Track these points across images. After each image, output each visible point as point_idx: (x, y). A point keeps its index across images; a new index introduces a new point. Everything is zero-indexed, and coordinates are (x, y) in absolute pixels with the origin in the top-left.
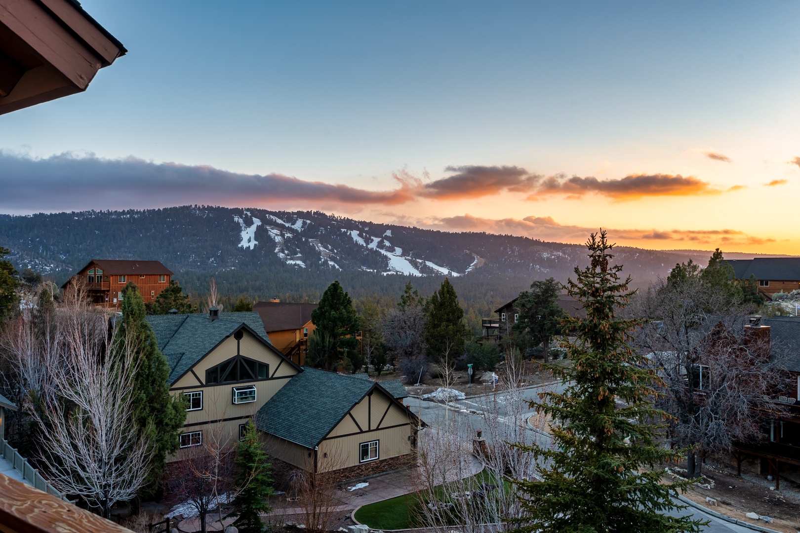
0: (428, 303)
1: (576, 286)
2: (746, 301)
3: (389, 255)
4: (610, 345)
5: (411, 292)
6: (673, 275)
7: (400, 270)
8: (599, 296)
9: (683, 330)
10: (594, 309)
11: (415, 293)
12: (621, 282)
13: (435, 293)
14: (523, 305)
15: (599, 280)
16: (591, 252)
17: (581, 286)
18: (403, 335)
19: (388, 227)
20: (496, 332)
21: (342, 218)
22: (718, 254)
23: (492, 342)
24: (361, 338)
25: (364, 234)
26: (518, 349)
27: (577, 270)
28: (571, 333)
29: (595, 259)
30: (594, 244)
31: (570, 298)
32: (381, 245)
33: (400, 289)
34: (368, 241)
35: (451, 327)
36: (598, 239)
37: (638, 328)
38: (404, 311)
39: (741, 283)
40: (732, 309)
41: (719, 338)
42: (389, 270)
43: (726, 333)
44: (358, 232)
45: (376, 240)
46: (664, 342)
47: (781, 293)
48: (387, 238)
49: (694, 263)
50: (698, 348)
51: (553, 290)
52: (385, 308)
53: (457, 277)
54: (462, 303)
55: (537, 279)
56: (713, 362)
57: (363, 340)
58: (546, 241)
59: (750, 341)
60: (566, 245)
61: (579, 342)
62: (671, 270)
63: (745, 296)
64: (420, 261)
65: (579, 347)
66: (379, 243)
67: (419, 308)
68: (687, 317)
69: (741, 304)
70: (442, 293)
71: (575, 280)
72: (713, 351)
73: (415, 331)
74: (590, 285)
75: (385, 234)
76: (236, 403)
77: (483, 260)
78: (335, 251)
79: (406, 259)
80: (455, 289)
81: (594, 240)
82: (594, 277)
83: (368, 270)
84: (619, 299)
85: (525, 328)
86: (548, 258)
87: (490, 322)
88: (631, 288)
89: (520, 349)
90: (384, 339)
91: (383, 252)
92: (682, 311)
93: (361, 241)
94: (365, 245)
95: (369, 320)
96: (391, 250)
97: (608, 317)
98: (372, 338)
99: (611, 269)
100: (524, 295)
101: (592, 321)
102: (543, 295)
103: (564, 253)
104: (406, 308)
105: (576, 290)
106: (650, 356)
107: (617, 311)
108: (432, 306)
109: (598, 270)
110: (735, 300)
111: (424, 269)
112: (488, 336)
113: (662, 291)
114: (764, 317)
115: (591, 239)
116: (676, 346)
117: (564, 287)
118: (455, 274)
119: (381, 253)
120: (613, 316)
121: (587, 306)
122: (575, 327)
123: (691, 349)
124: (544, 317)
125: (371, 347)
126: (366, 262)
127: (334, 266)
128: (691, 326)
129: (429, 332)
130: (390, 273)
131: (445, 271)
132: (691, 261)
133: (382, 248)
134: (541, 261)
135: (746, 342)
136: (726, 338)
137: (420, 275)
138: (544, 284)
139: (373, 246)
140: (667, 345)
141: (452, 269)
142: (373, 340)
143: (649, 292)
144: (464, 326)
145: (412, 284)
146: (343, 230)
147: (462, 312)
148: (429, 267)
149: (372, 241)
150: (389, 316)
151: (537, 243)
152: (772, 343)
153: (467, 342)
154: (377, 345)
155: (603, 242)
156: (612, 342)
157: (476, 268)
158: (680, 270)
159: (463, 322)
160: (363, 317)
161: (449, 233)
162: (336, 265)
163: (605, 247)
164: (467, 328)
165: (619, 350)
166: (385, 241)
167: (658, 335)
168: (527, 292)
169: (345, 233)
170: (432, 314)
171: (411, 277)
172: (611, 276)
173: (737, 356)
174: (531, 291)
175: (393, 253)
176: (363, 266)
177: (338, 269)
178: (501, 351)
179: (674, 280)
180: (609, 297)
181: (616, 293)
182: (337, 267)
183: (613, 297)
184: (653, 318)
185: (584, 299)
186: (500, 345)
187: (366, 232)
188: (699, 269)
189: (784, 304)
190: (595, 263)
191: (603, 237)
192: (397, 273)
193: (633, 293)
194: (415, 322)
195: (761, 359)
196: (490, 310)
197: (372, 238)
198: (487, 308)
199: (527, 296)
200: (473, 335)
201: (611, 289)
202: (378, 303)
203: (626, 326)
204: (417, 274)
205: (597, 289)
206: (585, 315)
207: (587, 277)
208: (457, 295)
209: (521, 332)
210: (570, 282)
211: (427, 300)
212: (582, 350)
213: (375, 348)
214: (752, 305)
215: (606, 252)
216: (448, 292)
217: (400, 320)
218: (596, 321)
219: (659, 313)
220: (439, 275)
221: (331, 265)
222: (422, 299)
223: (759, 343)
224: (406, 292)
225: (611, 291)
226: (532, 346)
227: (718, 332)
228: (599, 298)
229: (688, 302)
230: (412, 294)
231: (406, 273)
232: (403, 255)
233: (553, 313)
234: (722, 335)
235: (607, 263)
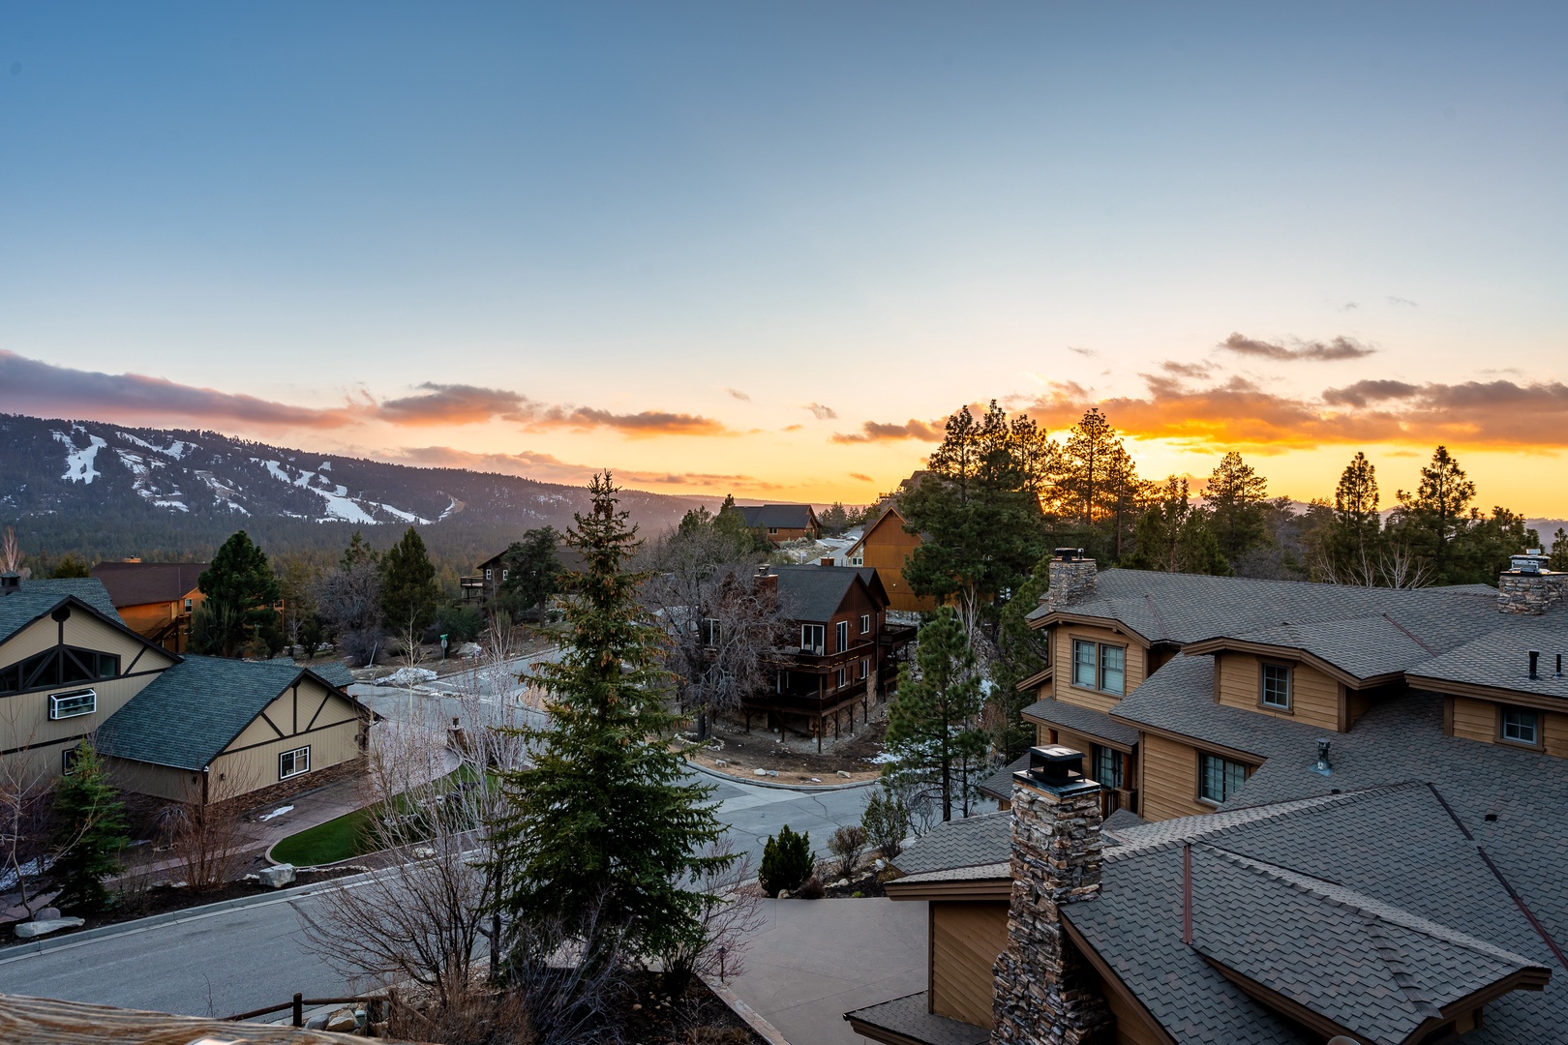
0: (384, 559)
1: (576, 535)
2: (756, 549)
3: (327, 495)
4: (615, 603)
5: (361, 545)
6: (685, 523)
7: (343, 516)
8: (603, 546)
9: (694, 582)
10: (597, 562)
11: (367, 546)
12: (627, 530)
13: (395, 545)
14: (514, 559)
15: (602, 528)
16: (594, 496)
17: (582, 535)
18: (347, 601)
19: (325, 458)
20: (480, 593)
21: (252, 443)
22: (730, 500)
23: (474, 606)
24: (283, 608)
25: (288, 467)
26: (507, 612)
27: (577, 517)
28: (572, 591)
29: (598, 504)
30: (598, 487)
31: (570, 550)
32: (314, 482)
33: (344, 541)
34: (293, 476)
35: (418, 589)
36: (602, 481)
37: (647, 582)
38: (350, 570)
39: (752, 531)
40: (743, 558)
41: (730, 589)
42: (328, 516)
43: (736, 584)
44: (279, 463)
45: (307, 475)
46: (674, 596)
47: (789, 541)
48: (324, 472)
49: (706, 510)
50: (709, 601)
51: (552, 541)
52: (321, 567)
53: (427, 525)
54: (432, 558)
55: (532, 527)
56: (724, 615)
57: (285, 612)
58: (543, 482)
59: (759, 591)
60: (568, 487)
61: (579, 601)
62: (683, 517)
63: (755, 544)
64: (375, 504)
65: (580, 606)
66: (311, 479)
67: (373, 565)
68: (698, 568)
69: (751, 552)
70: (405, 545)
71: (576, 530)
72: (723, 603)
73: (366, 596)
74: (592, 534)
75: (321, 467)
76: (56, 718)
77: (462, 504)
78: (240, 489)
79: (352, 501)
80: (424, 541)
81: (597, 482)
82: (597, 525)
83: (295, 516)
84: (625, 550)
85: (516, 586)
86: (545, 502)
87: (472, 581)
88: (638, 537)
89: (510, 613)
90: (318, 608)
91: (318, 491)
92: (694, 561)
93: (283, 476)
94: (289, 481)
95: (295, 584)
96: (331, 488)
97: (613, 570)
98: (300, 608)
99: (616, 516)
100: (515, 547)
101: (595, 575)
102: (539, 547)
103: (565, 497)
104: (352, 566)
105: (576, 540)
106: (659, 613)
107: (623, 563)
108: (390, 563)
109: (602, 516)
110: (745, 549)
111: (380, 515)
112: (468, 598)
113: (673, 540)
114: (773, 566)
115: (594, 480)
116: (687, 600)
117: (562, 537)
118: (424, 522)
119: (314, 493)
120: (618, 570)
121: (589, 558)
122: (574, 583)
123: (702, 602)
124: (539, 573)
125: (298, 620)
126: (290, 504)
127: (238, 510)
128: (703, 577)
129: (386, 597)
130: (328, 520)
131: (410, 517)
132: (703, 508)
133: (317, 487)
134: (537, 506)
135: (755, 593)
136: (737, 589)
137: (375, 523)
138: (540, 533)
139: (303, 482)
140: (678, 599)
141: (420, 514)
142: (302, 611)
143: (660, 541)
144: (436, 587)
145: (361, 534)
146: (253, 460)
147: (433, 569)
148: (387, 512)
149: (301, 476)
150: (327, 578)
151: (533, 483)
152: (779, 593)
153: (440, 607)
154: (308, 617)
155: (608, 484)
156: (618, 599)
157: (453, 514)
158: (692, 518)
159: (435, 583)
160: (285, 580)
161: (416, 468)
162: (241, 509)
163: (610, 491)
164: (440, 589)
165: (624, 608)
166: (321, 476)
167: (668, 589)
168: (518, 543)
169: (258, 464)
170: (391, 573)
171: (360, 525)
172: (617, 523)
173: (747, 608)
174: (523, 541)
175: (334, 494)
176: (287, 509)
177: (245, 515)
178: (486, 617)
179: (685, 528)
180: (615, 547)
181: (622, 543)
182: (243, 511)
183: (618, 547)
184: (663, 571)
185: (585, 550)
186: (484, 609)
187: (291, 464)
188: (711, 516)
189: (791, 552)
190: (599, 509)
191: (608, 479)
192: (339, 520)
193: (640, 543)
194: (365, 585)
195: (770, 609)
196: (471, 565)
197: (300, 471)
198: (467, 564)
199: (519, 548)
200: (448, 598)
201: (616, 538)
202: (310, 560)
203: (632, 580)
204: (370, 520)
205: (600, 539)
206: (587, 568)
207: (589, 524)
208: (425, 547)
209: (511, 592)
210: (569, 530)
211: (383, 554)
212: (583, 610)
213: (305, 622)
214: (761, 554)
215: (611, 496)
216: (414, 544)
217: (343, 582)
218: (599, 575)
219: (670, 564)
220: (400, 522)
221: (233, 508)
222: (376, 554)
223: (767, 593)
224: (353, 545)
225: (617, 540)
226: (525, 608)
227: (729, 583)
228: (603, 549)
229: (699, 552)
230: (361, 547)
231: (353, 520)
232: (348, 496)
233: (550, 568)
234: (733, 586)
235: (612, 508)
